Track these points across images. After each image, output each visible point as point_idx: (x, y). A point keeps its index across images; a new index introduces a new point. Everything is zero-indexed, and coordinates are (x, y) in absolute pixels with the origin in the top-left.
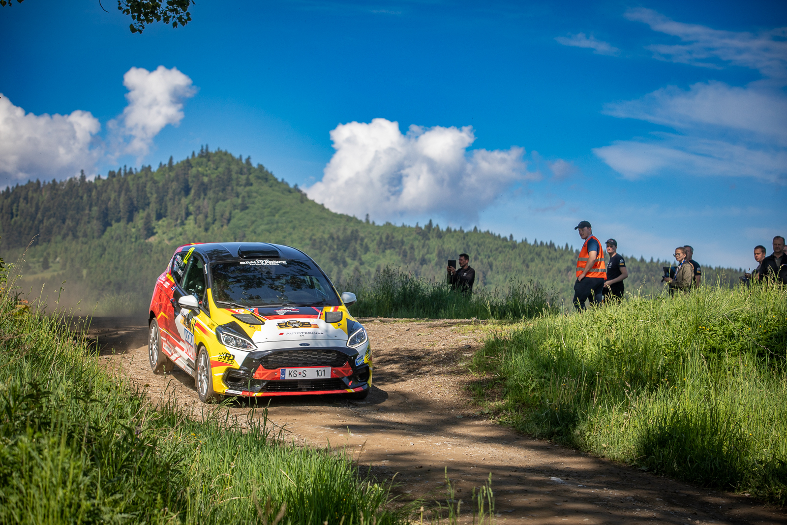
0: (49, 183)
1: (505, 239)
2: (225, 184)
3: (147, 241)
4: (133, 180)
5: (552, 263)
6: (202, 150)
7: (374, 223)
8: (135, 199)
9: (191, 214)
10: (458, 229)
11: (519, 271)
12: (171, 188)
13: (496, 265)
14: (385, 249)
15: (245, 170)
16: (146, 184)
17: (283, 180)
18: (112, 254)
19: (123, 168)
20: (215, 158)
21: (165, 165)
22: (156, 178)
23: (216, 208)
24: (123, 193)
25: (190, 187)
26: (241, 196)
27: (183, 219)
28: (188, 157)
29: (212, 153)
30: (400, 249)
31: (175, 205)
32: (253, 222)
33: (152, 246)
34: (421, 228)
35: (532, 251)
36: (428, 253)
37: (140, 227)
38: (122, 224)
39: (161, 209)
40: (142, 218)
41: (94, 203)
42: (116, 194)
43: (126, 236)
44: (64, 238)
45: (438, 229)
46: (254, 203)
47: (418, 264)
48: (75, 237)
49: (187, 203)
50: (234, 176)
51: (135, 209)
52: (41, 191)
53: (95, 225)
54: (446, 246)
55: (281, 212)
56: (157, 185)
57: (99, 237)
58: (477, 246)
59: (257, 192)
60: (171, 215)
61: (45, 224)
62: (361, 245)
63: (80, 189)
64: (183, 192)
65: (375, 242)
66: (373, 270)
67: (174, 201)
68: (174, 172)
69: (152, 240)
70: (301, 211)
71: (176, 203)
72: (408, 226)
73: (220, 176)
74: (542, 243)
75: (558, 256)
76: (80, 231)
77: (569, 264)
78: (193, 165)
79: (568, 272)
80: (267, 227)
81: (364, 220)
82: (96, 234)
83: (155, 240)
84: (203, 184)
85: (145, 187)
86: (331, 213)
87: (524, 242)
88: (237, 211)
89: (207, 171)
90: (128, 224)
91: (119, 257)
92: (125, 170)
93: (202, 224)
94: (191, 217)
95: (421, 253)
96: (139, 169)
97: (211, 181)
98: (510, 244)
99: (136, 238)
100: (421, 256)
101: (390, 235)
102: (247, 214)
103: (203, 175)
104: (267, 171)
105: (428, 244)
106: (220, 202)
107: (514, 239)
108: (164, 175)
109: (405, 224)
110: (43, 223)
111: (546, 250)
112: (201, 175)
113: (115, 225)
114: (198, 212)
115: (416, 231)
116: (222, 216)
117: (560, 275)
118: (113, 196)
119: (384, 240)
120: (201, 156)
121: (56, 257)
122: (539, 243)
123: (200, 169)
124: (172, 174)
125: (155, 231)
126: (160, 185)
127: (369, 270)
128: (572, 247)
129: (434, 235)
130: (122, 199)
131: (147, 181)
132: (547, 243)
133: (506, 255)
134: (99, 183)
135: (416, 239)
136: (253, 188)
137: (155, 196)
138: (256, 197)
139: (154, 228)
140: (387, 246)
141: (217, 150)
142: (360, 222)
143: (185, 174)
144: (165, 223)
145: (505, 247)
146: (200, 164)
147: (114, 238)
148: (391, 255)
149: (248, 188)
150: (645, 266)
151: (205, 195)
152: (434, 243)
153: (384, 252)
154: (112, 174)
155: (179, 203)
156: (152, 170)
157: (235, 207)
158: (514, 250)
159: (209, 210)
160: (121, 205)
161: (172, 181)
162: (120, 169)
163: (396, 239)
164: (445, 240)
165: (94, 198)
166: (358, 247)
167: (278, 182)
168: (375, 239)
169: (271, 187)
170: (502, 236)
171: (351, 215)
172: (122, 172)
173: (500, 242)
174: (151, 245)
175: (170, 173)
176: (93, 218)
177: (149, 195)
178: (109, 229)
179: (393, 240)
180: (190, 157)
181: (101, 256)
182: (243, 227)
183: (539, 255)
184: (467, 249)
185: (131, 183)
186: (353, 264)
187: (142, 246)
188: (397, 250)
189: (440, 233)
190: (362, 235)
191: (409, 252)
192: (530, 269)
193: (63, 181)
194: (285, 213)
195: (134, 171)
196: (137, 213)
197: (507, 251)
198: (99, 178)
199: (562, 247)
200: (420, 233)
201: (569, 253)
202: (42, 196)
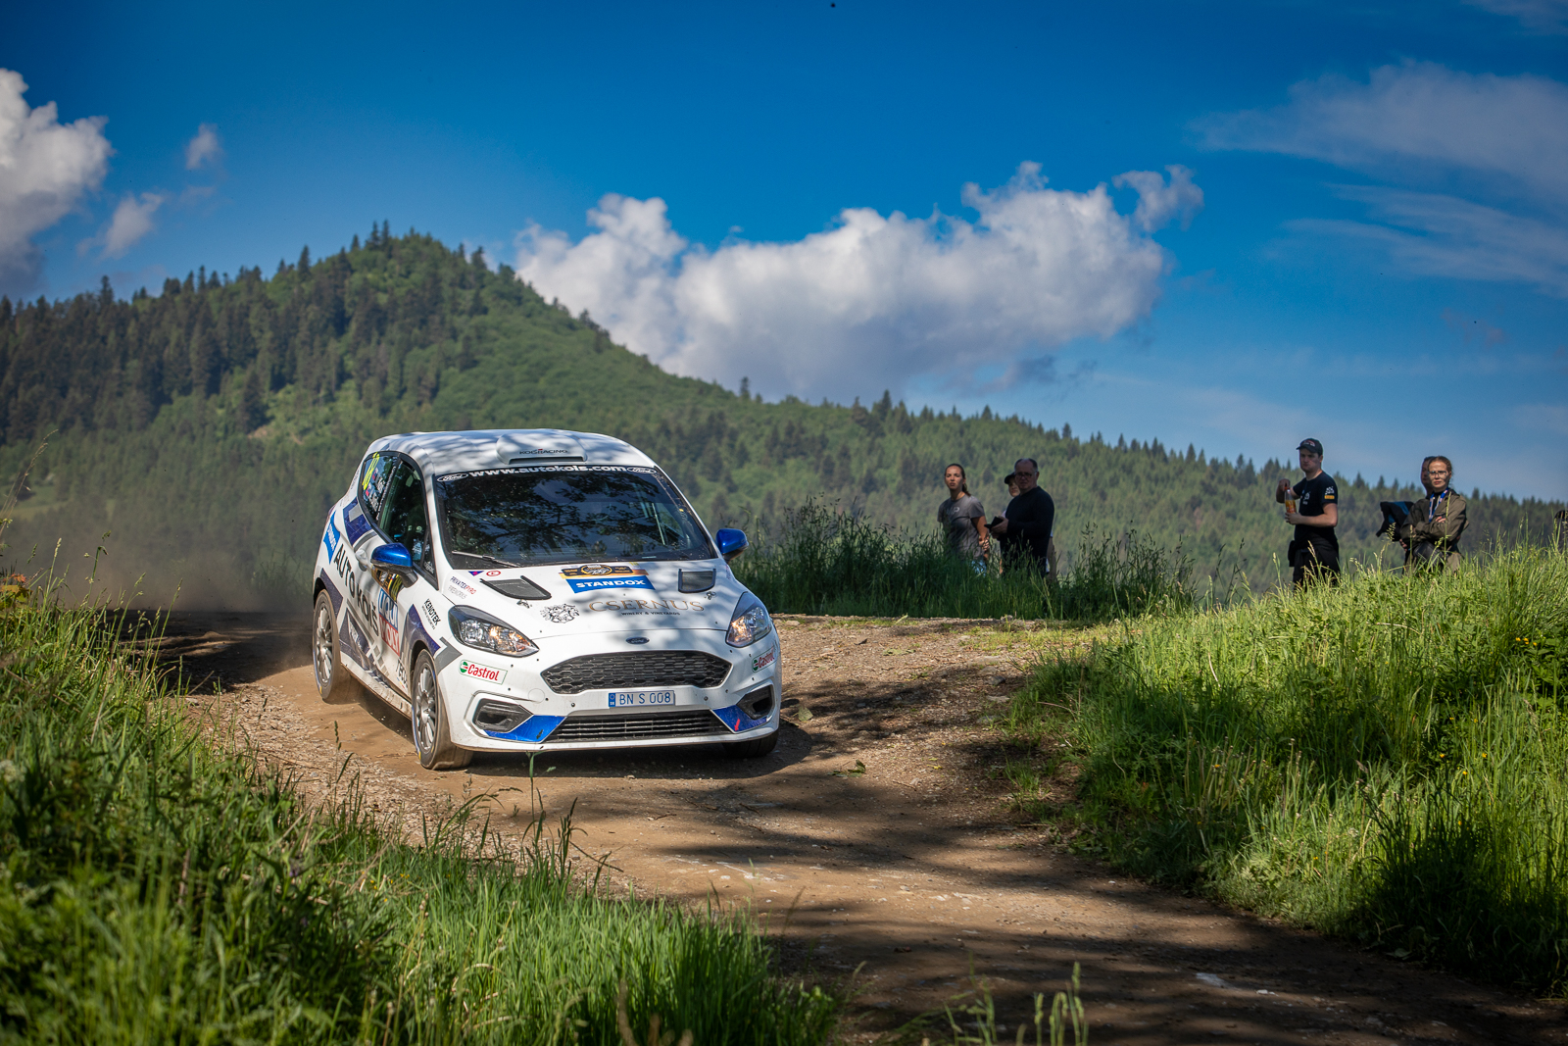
0: (30, 305)
1: (1053, 435)
2: (425, 309)
3: (250, 436)
4: (220, 299)
5: (1158, 489)
6: (375, 233)
7: (759, 398)
8: (225, 343)
9: (350, 376)
10: (948, 411)
11: (1084, 506)
12: (306, 317)
14: (786, 456)
15: (471, 279)
16: (248, 308)
17: (556, 300)
18: (172, 467)
19: (196, 273)
20: (404, 252)
21: (292, 266)
22: (270, 296)
23: (407, 363)
24: (197, 328)
25: (347, 316)
26: (461, 337)
27: (333, 387)
28: (343, 250)
29: (396, 240)
30: (819, 455)
31: (314, 357)
32: (489, 395)
33: (263, 449)
34: (864, 411)
35: (1114, 460)
36: (880, 465)
37: (234, 406)
38: (195, 398)
39: (282, 367)
40: (240, 386)
41: (131, 352)
42: (182, 331)
43: (203, 426)
44: (65, 427)
45: (904, 412)
46: (490, 352)
47: (857, 489)
48: (89, 426)
49: (341, 351)
50: (447, 291)
51: (223, 365)
52: (13, 324)
53: (135, 400)
54: (921, 451)
55: (552, 373)
56: (272, 310)
57: (143, 427)
58: (990, 450)
59: (497, 329)
60: (306, 379)
61: (20, 399)
62: (732, 446)
63: (100, 319)
64: (331, 328)
65: (762, 441)
66: (758, 504)
67: (312, 347)
68: (313, 282)
69: (261, 434)
70: (597, 370)
71: (317, 353)
72: (835, 405)
73: (416, 291)
74: (1134, 444)
75: (1172, 474)
76: (100, 414)
77: (1197, 491)
78: (354, 267)
79: (1194, 509)
80: (521, 406)
81: (737, 391)
82: (136, 421)
83: (269, 434)
84: (376, 309)
85: (247, 315)
86: (664, 375)
87: (1096, 442)
88: (452, 369)
89: (385, 280)
90: (207, 397)
91: (187, 473)
92: (202, 277)
93: (375, 399)
94: (351, 384)
95: (865, 466)
96: (233, 276)
97: (394, 304)
98: (1063, 445)
99: (226, 430)
100: (865, 472)
101: (795, 425)
102: (476, 377)
103: (378, 289)
104: (520, 281)
105: (880, 447)
106: (416, 351)
107: (1074, 435)
108: (290, 289)
109: (829, 401)
110: (17, 396)
111: (1144, 459)
112: (372, 290)
113: (179, 401)
114: (364, 372)
115: (853, 417)
116: (420, 380)
117: (1175, 515)
118: (175, 334)
119: (782, 437)
120: (372, 246)
121: (46, 473)
122: (1129, 444)
123: (370, 276)
124: (308, 288)
125: (269, 414)
126: (281, 310)
127: (748, 504)
128: (1202, 454)
129: (895, 425)
130: (194, 344)
131: (251, 302)
132: (1146, 445)
133: (1056, 472)
134: (143, 307)
135: (852, 434)
136: (488, 319)
137: (269, 335)
138: (495, 340)
139: (267, 407)
140: (789, 451)
141: (408, 233)
142: (727, 396)
143: (336, 287)
144: (291, 398)
145: (1052, 453)
146: (370, 265)
147: (178, 429)
148: (798, 469)
149: (478, 319)
150: (1365, 496)
151: (382, 334)
152: (894, 444)
153: (781, 462)
154: (172, 287)
155: (323, 353)
156: (263, 277)
157: (448, 361)
158: (1073, 461)
159: (391, 366)
160: (193, 357)
161: (308, 303)
162: (191, 275)
163: (809, 435)
164: (919, 436)
165: (133, 339)
166: (724, 452)
167: (544, 307)
168: (762, 435)
169: (528, 316)
170: (1046, 429)
171: (709, 381)
172: (196, 281)
173: (1042, 442)
174: (260, 446)
175: (304, 285)
176: (129, 384)
177: (255, 334)
178: (164, 409)
180: (348, 250)
181: (148, 471)
182: (466, 406)
183: (1128, 470)
184: (968, 458)
185: (214, 307)
186: (713, 490)
187: (238, 450)
188: (812, 459)
189: (908, 422)
190: (732, 424)
191: (838, 463)
192: (1107, 503)
193: (62, 300)
194: (559, 375)
195: (221, 279)
196: (228, 373)
197: (1056, 462)
198: (142, 295)
199: (1181, 453)
200: (862, 420)
201: (1196, 466)
202: (16, 336)
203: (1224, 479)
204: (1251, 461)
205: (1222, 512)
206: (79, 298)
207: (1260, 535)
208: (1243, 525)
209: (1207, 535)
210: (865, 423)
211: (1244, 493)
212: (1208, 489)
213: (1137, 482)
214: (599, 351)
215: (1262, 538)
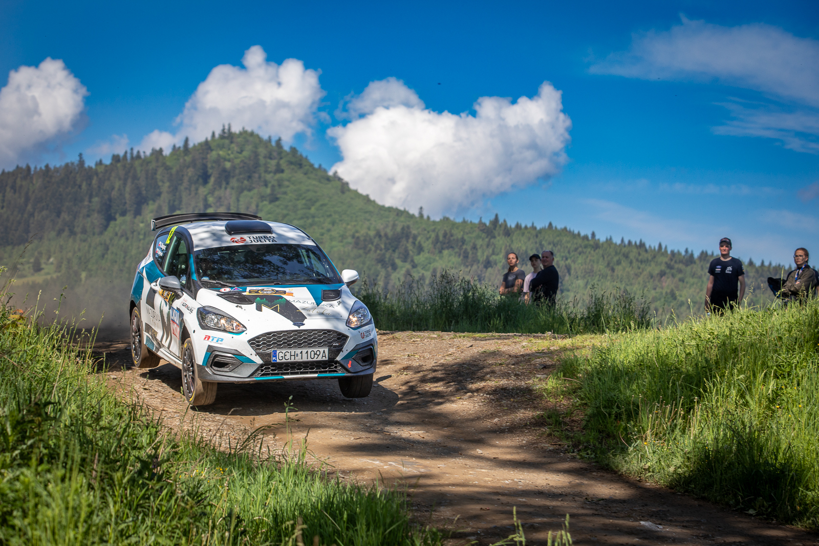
0: (41, 168)
1: (586, 237)
2: (251, 170)
4: (141, 165)
5: (642, 266)
6: (223, 130)
7: (428, 218)
8: (144, 189)
10: (529, 225)
11: (603, 276)
12: (187, 175)
13: (575, 269)
14: (443, 249)
15: (275, 154)
16: (156, 170)
17: (320, 166)
18: (116, 254)
19: (129, 151)
20: (239, 140)
21: (179, 148)
22: (168, 163)
24: (129, 181)
25: (209, 174)
26: (270, 185)
28: (207, 139)
29: (235, 134)
30: (461, 248)
31: (192, 195)
34: (485, 224)
35: (618, 251)
36: (493, 253)
38: (128, 218)
39: (174, 201)
40: (152, 212)
41: (94, 193)
42: (121, 182)
43: (133, 232)
44: (59, 234)
45: (506, 225)
46: (285, 193)
47: (481, 266)
48: (72, 233)
49: (205, 193)
50: (262, 161)
51: (143, 200)
52: (32, 178)
53: (96, 219)
55: (318, 204)
56: (169, 171)
57: (101, 233)
58: (552, 245)
59: (289, 181)
60: (187, 208)
61: (35, 219)
62: (414, 243)
63: (78, 176)
64: (201, 181)
65: (430, 241)
66: (428, 274)
67: (190, 191)
68: (190, 156)
70: (342, 203)
71: (193, 193)
72: (469, 222)
73: (246, 161)
74: (630, 242)
75: (650, 258)
76: (78, 227)
77: (663, 267)
78: (212, 148)
79: (662, 277)
81: (417, 214)
82: (97, 230)
84: (224, 170)
85: (155, 174)
86: (378, 206)
87: (609, 241)
88: (265, 203)
89: (229, 155)
90: (135, 217)
91: (124, 258)
92: (132, 154)
95: (486, 254)
96: (148, 152)
97: (234, 167)
98: (592, 243)
99: (145, 234)
100: (485, 257)
101: (448, 232)
102: (278, 206)
103: (225, 160)
104: (301, 156)
105: (493, 243)
106: (246, 193)
107: (597, 237)
108: (178, 159)
109: (466, 219)
110: (34, 217)
111: (635, 250)
112: (222, 160)
113: (120, 219)
114: (218, 204)
115: (479, 228)
116: (248, 208)
117: (652, 280)
118: (117, 184)
119: (441, 238)
120: (222, 137)
121: (49, 257)
122: (626, 242)
123: (221, 153)
124: (188, 159)
126: (174, 171)
127: (423, 274)
128: (666, 247)
129: (501, 232)
130: (128, 189)
131: (158, 167)
132: (636, 243)
133: (587, 257)
134: (101, 169)
135: (478, 237)
136: (284, 175)
137: (167, 184)
138: (288, 187)
140: (445, 246)
141: (241, 129)
142: (412, 216)
143: (203, 158)
145: (586, 247)
146: (221, 147)
147: (119, 234)
148: (450, 255)
149: (278, 176)
150: (754, 270)
151: (228, 183)
152: (500, 241)
153: (440, 252)
154: (116, 158)
155: (196, 194)
156: (164, 153)
157: (262, 198)
158: (597, 251)
159: (232, 201)
160: (127, 196)
161: (188, 167)
162: (126, 153)
163: (455, 237)
164: (514, 238)
165: (95, 186)
166: (410, 247)
167: (314, 169)
168: (430, 237)
169: (306, 174)
170: (582, 234)
171: (402, 208)
172: (129, 156)
173: (580, 241)
175: (186, 158)
176: (93, 210)
177: (160, 184)
178: (112, 223)
179: (452, 238)
180: (209, 138)
181: (103, 256)
183: (626, 256)
185: (138, 169)
186: (404, 267)
188: (457, 250)
189: (508, 230)
190: (414, 232)
191: (471, 253)
192: (615, 273)
193: (58, 166)
194: (323, 205)
195: (142, 155)
196: (145, 204)
197: (588, 252)
198: (100, 163)
199: (654, 247)
200: (484, 230)
201: (663, 254)
202: (33, 184)
203: (678, 261)
204: (692, 251)
205: (677, 279)
206: (67, 165)
207: (698, 290)
208: (688, 286)
209: (669, 291)
210: (485, 231)
211: (689, 268)
212: (670, 267)
213: (631, 263)
214: (343, 192)
215: (698, 293)
